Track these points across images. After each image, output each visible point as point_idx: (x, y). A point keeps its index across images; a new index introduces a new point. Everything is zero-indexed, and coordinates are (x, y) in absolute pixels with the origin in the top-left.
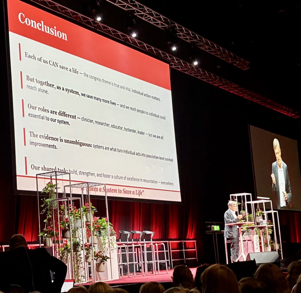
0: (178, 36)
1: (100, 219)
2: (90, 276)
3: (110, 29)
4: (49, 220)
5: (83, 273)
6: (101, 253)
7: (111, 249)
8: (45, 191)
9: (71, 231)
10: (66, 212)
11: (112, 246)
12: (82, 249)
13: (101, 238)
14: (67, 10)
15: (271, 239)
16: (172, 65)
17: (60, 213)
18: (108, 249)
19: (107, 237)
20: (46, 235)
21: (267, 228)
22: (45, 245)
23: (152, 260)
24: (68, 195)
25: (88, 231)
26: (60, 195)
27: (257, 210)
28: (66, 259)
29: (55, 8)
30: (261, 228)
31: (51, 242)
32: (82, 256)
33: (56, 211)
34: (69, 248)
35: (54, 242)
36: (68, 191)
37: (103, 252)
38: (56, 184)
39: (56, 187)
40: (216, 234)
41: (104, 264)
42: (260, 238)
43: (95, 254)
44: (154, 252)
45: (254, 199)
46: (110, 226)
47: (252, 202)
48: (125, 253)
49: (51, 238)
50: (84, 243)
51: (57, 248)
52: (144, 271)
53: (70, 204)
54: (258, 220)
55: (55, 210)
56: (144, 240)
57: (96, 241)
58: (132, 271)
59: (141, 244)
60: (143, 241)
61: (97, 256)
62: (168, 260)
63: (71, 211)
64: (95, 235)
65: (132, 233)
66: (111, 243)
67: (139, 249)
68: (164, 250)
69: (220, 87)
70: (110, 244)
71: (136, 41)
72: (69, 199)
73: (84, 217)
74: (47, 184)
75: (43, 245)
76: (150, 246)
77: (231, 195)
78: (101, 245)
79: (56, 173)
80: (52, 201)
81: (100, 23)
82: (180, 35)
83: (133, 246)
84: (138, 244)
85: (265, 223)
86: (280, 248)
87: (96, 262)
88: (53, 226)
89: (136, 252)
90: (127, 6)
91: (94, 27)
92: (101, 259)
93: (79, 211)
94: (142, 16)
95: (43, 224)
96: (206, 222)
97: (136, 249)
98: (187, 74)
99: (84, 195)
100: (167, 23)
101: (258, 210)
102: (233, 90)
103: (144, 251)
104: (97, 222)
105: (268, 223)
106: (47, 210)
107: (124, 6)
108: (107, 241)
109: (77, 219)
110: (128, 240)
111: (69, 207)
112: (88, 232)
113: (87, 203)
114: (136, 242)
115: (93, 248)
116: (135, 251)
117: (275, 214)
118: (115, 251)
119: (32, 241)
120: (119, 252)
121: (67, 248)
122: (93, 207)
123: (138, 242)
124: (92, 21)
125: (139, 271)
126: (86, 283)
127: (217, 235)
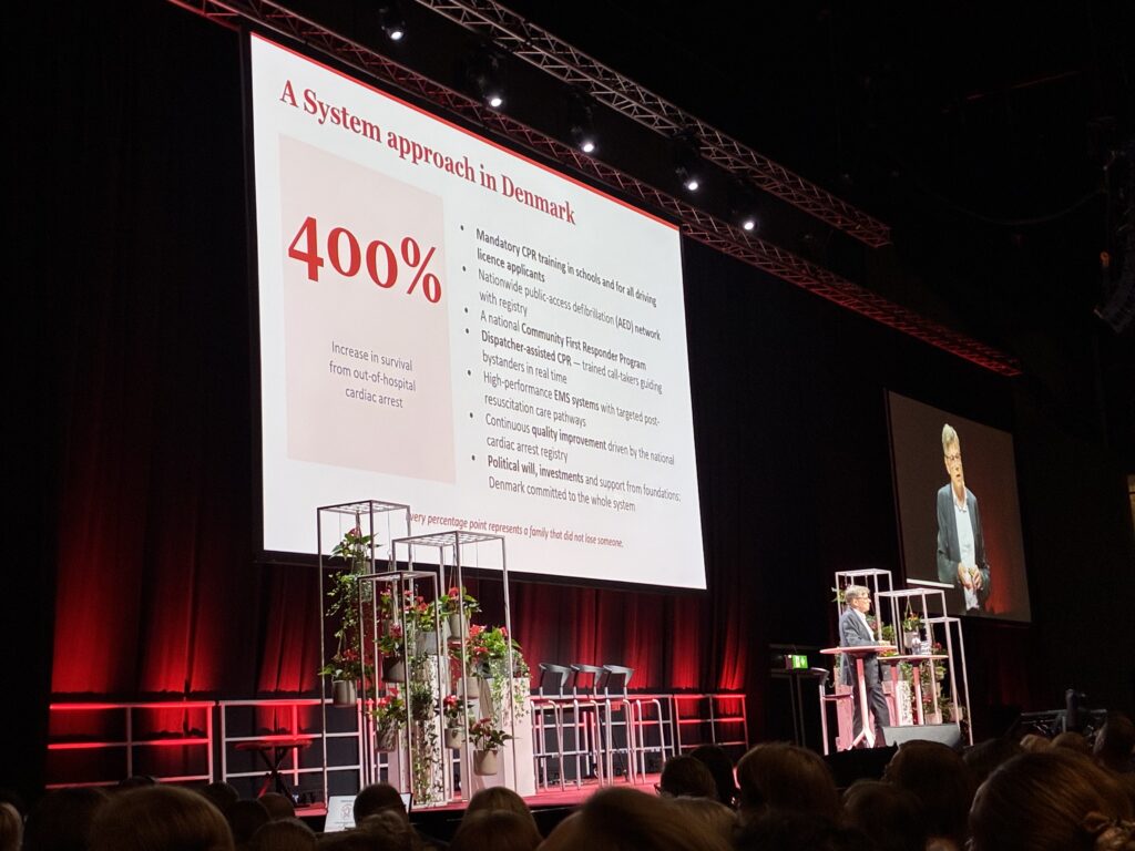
0: (703, 155)
1: (489, 630)
2: (457, 789)
3: (526, 129)
4: (351, 632)
5: (437, 778)
6: (488, 724)
7: (515, 713)
8: (341, 555)
9: (408, 663)
10: (396, 610)
11: (518, 705)
12: (438, 713)
13: (490, 681)
14: (412, 76)
15: (942, 692)
16: (686, 229)
17: (379, 612)
18: (506, 714)
19: (505, 681)
20: (341, 674)
21: (932, 665)
22: (337, 700)
23: (626, 746)
24: (403, 566)
25: (455, 664)
26: (382, 566)
27: (906, 614)
28: (394, 738)
29: (380, 69)
30: (916, 663)
31: (353, 693)
32: (437, 731)
33: (367, 607)
34: (402, 708)
35: (360, 694)
36: (402, 556)
37: (493, 722)
38: (369, 534)
39: (369, 542)
40: (798, 677)
41: (495, 752)
42: (913, 689)
43: (471, 725)
44: (633, 723)
45: (900, 585)
46: (514, 651)
47: (893, 594)
48: (553, 726)
49: (354, 683)
50: (443, 697)
51: (368, 710)
52: (605, 775)
53: (407, 588)
54: (910, 642)
55: (365, 605)
56: (606, 689)
57: (476, 692)
58: (571, 776)
59: (598, 701)
60: (603, 693)
61: (476, 730)
62: (668, 747)
63: (410, 610)
64: (475, 675)
65: (574, 670)
66: (516, 697)
67: (592, 714)
68: (657, 719)
69: (813, 290)
70: (514, 700)
71: (595, 165)
72: (406, 576)
73: (445, 624)
74: (346, 536)
75: (330, 701)
76: (623, 707)
77: (837, 574)
78: (488, 701)
79: (371, 506)
80: (358, 581)
81: (498, 114)
82: (709, 152)
83: (577, 705)
84: (587, 700)
85: (926, 650)
86: (965, 717)
87: (474, 748)
88: (360, 649)
89: (585, 724)
90: (572, 71)
91: (485, 123)
92: (488, 739)
93: (430, 609)
94: (609, 98)
95: (332, 645)
96: (773, 646)
97: (585, 713)
98: (727, 255)
99: (447, 568)
100: (676, 119)
101: (909, 616)
102: (847, 297)
103: (604, 721)
104: (480, 638)
105: (935, 650)
106: (344, 605)
107: (562, 72)
108: (504, 692)
109: (425, 630)
110: (561, 689)
111: (405, 598)
112: (455, 666)
113: (452, 586)
114: (585, 696)
115: (467, 710)
116: (581, 720)
117: (954, 626)
118: (528, 718)
119: (303, 690)
120: (537, 723)
121: (396, 709)
122: (469, 598)
123: (591, 696)
124: (478, 109)
125: (592, 776)
126: (445, 804)
127: (801, 679)
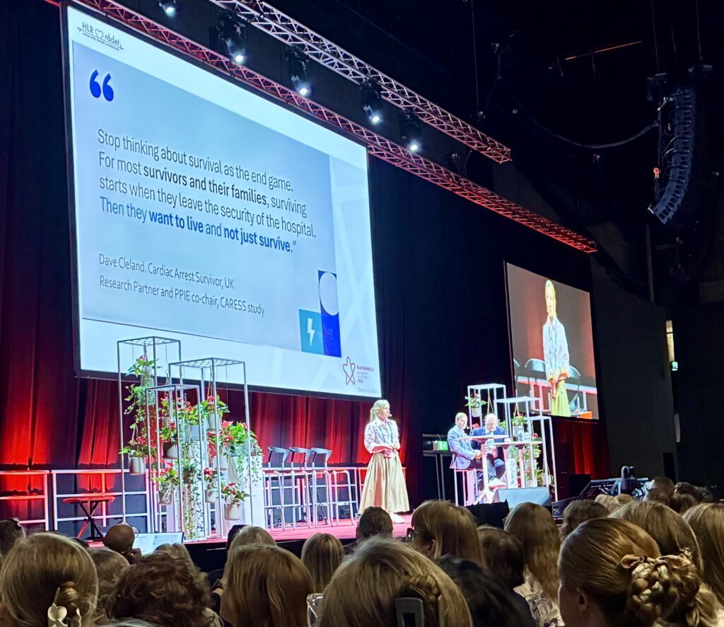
0: (383, 97)
1: (234, 424)
2: (213, 529)
3: (260, 77)
4: (140, 425)
5: (200, 522)
6: (233, 486)
7: (252, 479)
8: (134, 373)
9: (180, 446)
10: (172, 411)
11: (254, 474)
12: (200, 479)
13: (236, 458)
14: (180, 39)
15: (538, 466)
16: (371, 149)
17: (160, 412)
18: (246, 480)
19: (245, 458)
20: (135, 453)
21: (531, 448)
22: (132, 471)
23: (326, 501)
24: (176, 381)
25: (212, 446)
26: (162, 381)
27: (514, 414)
28: (170, 496)
29: (158, 34)
30: (520, 447)
31: (143, 465)
32: (200, 491)
33: (152, 409)
34: (176, 476)
35: (147, 466)
36: (175, 374)
37: (237, 485)
38: (153, 359)
39: (153, 365)
40: (441, 455)
41: (238, 505)
42: (518, 464)
43: (222, 487)
44: (331, 486)
45: (510, 395)
46: (252, 438)
47: (506, 401)
48: (278, 488)
49: (143, 459)
50: (204, 468)
51: (153, 477)
52: (312, 520)
53: (179, 396)
54: (516, 433)
55: (150, 407)
56: (313, 464)
57: (226, 465)
58: (289, 520)
59: (308, 471)
60: (311, 466)
61: (226, 491)
63: (181, 410)
64: (225, 454)
65: (291, 451)
66: (253, 469)
67: (303, 480)
68: (347, 483)
69: (457, 193)
70: (251, 470)
71: (308, 103)
72: (178, 388)
73: (205, 420)
74: (137, 360)
75: (128, 471)
76: (324, 475)
77: (469, 387)
78: (234, 471)
79: (154, 340)
80: (145, 391)
81: (240, 67)
82: (387, 95)
83: (293, 474)
84: (300, 471)
85: (528, 438)
86: (553, 483)
87: (225, 502)
88: (147, 437)
89: (298, 487)
90: (292, 37)
91: (231, 72)
92: (234, 496)
93: (195, 410)
94: (318, 56)
95: (128, 433)
96: (424, 435)
97: (298, 480)
98: (398, 167)
99: (206, 383)
100: (365, 72)
101: (517, 415)
102: (481, 197)
103: (311, 484)
104: (228, 430)
105: (534, 438)
106: (136, 407)
107: (286, 37)
108: (245, 465)
109: (191, 424)
110: (283, 464)
111: (177, 402)
112: (212, 449)
113: (210, 395)
114: (298, 468)
115: (220, 477)
116: (296, 484)
117: (546, 422)
118: (261, 483)
119: (108, 464)
120: (267, 486)
121: (172, 476)
122: (222, 403)
123: (303, 468)
124: (226, 62)
125: (303, 521)
126: (205, 539)
127: (443, 457)
